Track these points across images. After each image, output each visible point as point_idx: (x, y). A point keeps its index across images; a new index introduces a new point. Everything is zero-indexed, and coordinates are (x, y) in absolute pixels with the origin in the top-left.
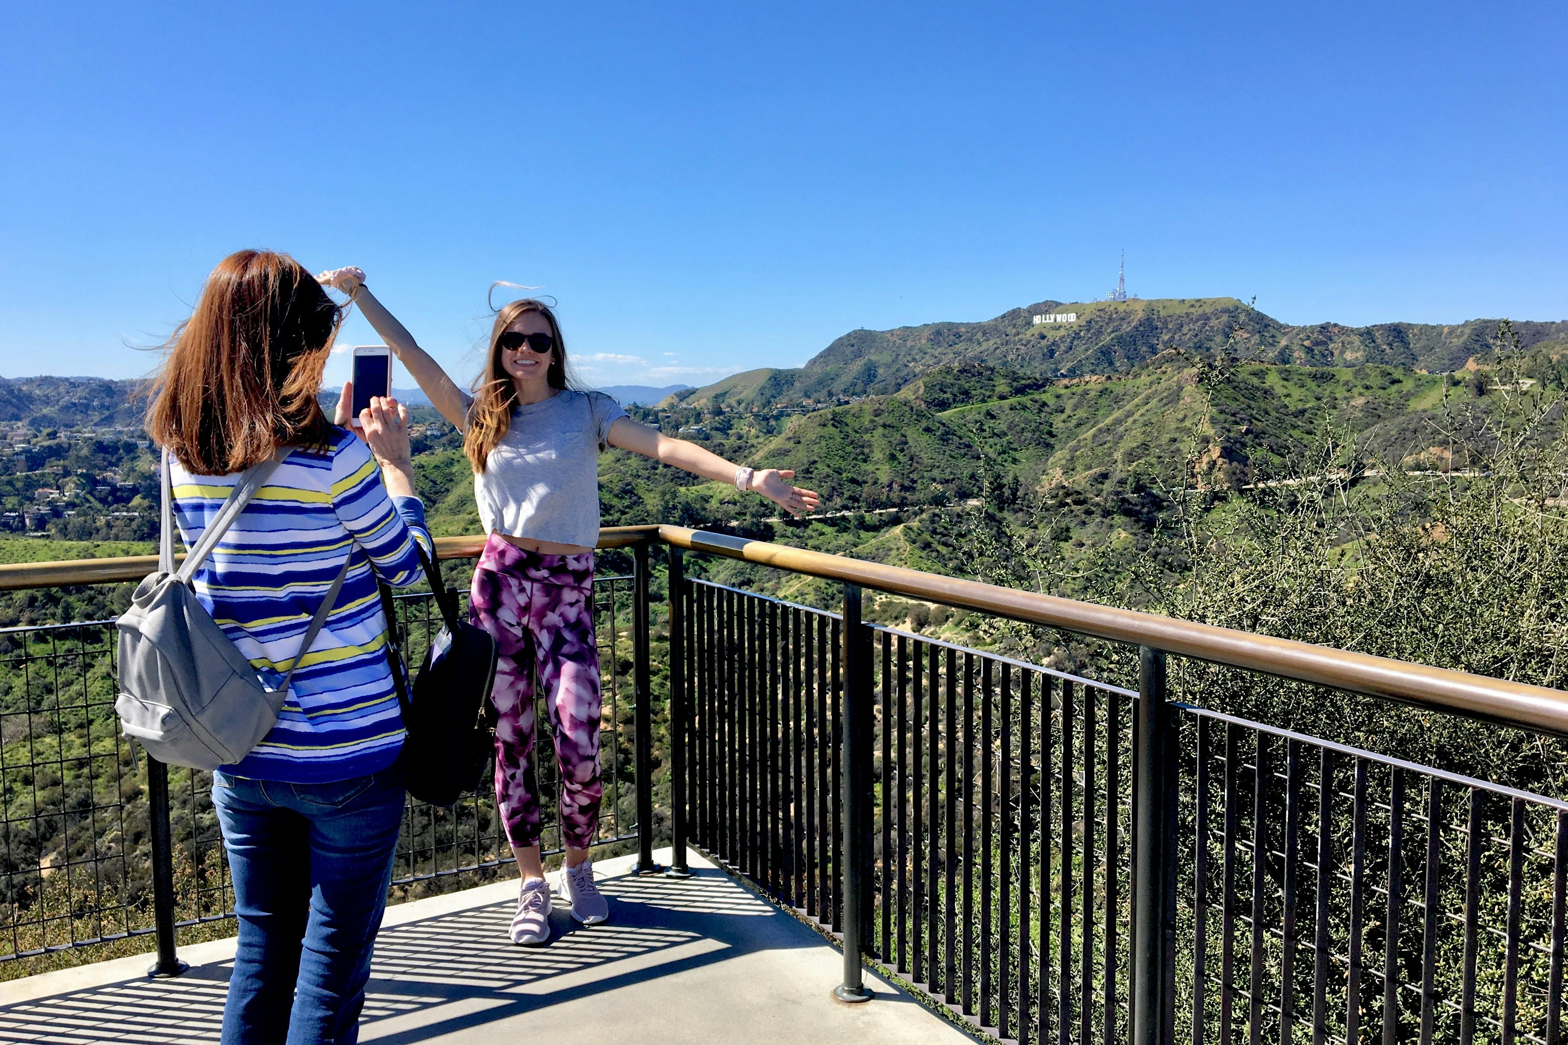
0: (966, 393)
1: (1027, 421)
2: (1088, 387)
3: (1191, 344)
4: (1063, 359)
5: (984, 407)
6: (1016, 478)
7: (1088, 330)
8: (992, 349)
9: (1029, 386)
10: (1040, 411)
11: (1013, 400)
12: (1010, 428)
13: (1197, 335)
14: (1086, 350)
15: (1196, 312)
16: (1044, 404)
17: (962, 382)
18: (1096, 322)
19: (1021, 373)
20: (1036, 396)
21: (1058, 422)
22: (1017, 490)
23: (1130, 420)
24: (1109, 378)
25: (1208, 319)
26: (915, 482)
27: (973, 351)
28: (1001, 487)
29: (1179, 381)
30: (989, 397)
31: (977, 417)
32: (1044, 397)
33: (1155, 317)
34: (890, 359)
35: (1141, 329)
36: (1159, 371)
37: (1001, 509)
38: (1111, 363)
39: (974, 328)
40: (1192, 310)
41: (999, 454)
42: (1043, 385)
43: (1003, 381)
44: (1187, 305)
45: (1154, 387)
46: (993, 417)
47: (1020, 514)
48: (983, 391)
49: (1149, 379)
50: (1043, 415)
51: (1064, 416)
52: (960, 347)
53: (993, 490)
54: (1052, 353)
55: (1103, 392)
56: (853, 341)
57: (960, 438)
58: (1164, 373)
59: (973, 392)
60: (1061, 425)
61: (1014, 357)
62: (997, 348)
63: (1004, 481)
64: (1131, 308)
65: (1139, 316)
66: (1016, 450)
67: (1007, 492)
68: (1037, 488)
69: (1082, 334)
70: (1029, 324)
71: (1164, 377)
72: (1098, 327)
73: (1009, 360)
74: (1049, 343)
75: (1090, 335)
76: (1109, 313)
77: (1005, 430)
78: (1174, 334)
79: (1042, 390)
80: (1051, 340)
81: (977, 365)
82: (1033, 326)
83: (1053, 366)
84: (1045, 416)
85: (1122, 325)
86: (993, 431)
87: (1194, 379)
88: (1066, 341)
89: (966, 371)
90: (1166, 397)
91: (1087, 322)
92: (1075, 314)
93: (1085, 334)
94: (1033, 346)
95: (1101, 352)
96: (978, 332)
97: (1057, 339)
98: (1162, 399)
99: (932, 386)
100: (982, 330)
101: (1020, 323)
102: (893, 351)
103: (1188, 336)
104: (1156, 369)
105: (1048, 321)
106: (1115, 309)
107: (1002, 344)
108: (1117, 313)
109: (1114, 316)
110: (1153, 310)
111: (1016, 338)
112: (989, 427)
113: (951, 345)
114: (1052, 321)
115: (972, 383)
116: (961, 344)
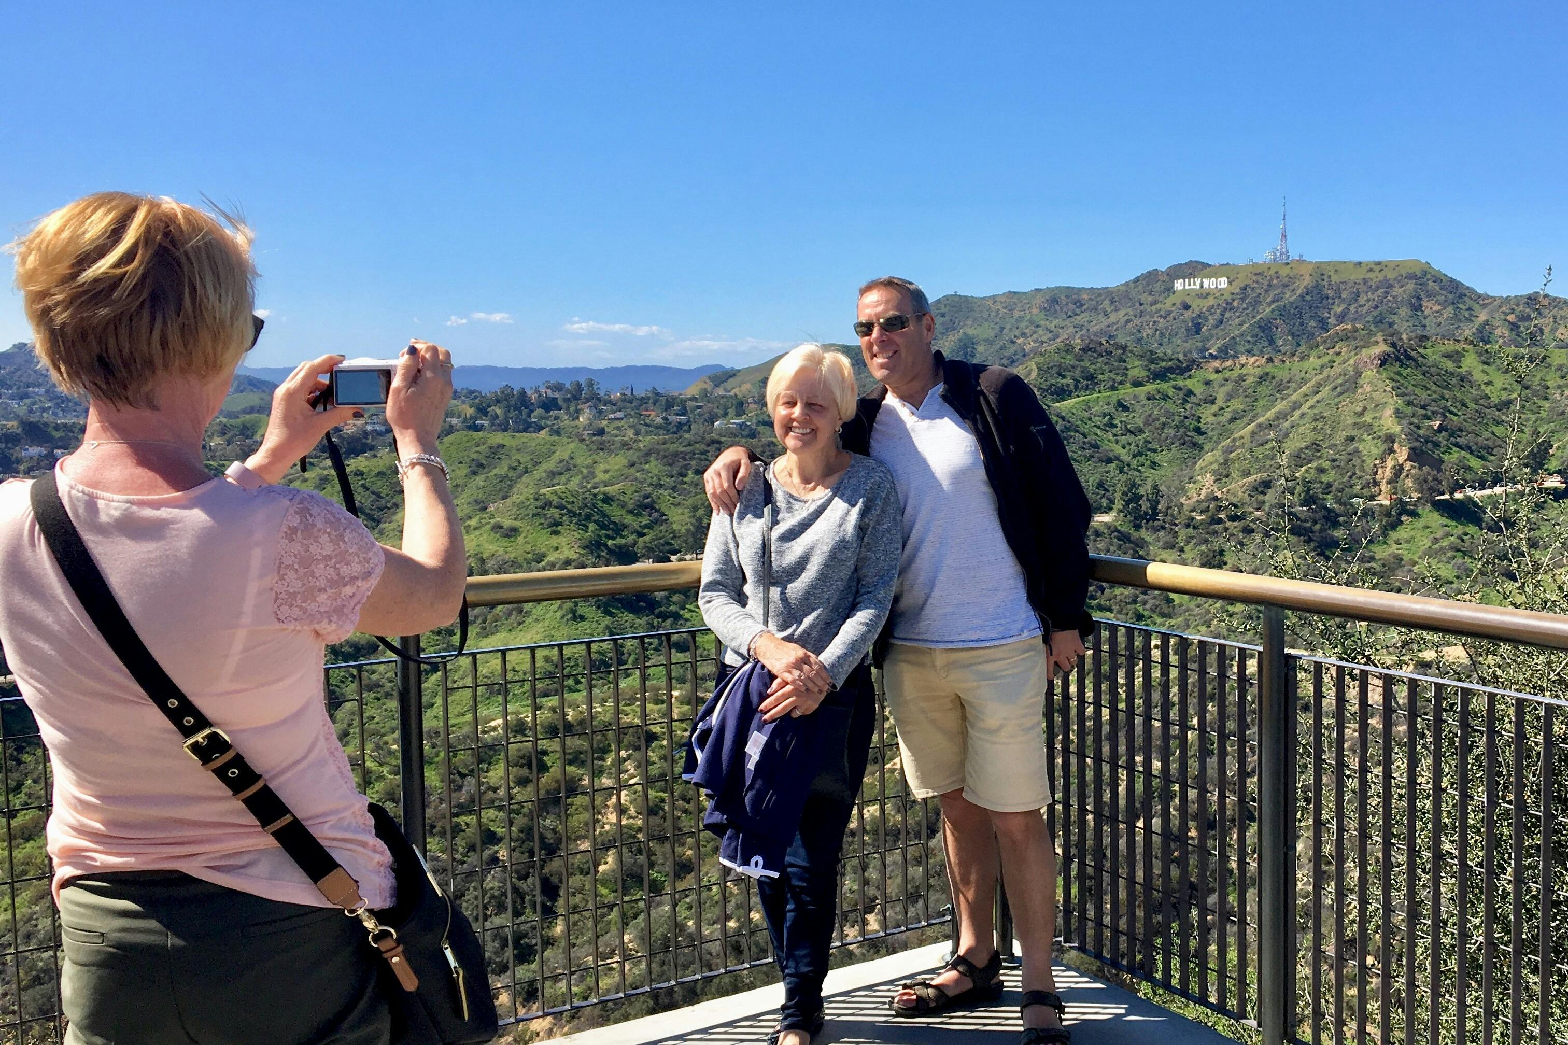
0: (1091, 378)
1: (1169, 415)
2: (1244, 371)
3: (1369, 319)
4: (1212, 336)
5: (1115, 396)
6: (1155, 487)
7: (1243, 299)
8: (1123, 321)
9: (1170, 370)
10: (1185, 401)
11: (1150, 388)
12: (1146, 423)
13: (1376, 307)
14: (1241, 325)
15: (1376, 277)
16: (1190, 393)
17: (1086, 363)
18: (1253, 289)
19: (1160, 352)
20: (1180, 383)
21: (1207, 415)
22: (1158, 503)
23: (1297, 413)
24: (1270, 360)
25: (1390, 286)
27: (1098, 324)
28: (1137, 498)
29: (1356, 365)
30: (1121, 383)
31: (1106, 409)
32: (1189, 383)
33: (1325, 283)
34: (992, 334)
35: (1308, 298)
36: (1331, 352)
37: (1138, 527)
38: (1272, 342)
39: (1100, 295)
40: (1371, 275)
41: (1134, 456)
42: (1189, 369)
43: (1137, 363)
44: (1364, 268)
45: (1326, 372)
46: (1126, 409)
47: (1162, 533)
48: (1112, 375)
49: (1319, 362)
50: (1188, 406)
51: (1215, 408)
52: (1082, 318)
53: (1128, 503)
54: (1198, 328)
55: (1263, 378)
56: (943, 310)
57: (1085, 436)
58: (1338, 354)
59: (1100, 377)
60: (1211, 419)
61: (1149, 331)
62: (1128, 321)
63: (1142, 491)
64: (1295, 272)
65: (1306, 283)
66: (1155, 451)
67: (1145, 505)
68: (1183, 500)
69: (1235, 304)
70: (1170, 290)
71: (1338, 360)
72: (1255, 295)
73: (1145, 335)
74: (1194, 315)
75: (1245, 306)
76: (1268, 278)
77: (1142, 425)
78: (1350, 305)
79: (1187, 375)
80: (1197, 311)
81: (1104, 342)
82: (1174, 293)
83: (1200, 344)
84: (1192, 408)
85: (1285, 293)
86: (1126, 426)
87: (1375, 362)
88: (1215, 313)
89: (1090, 350)
90: (1341, 385)
91: (1241, 289)
92: (1226, 279)
93: (1239, 304)
94: (1175, 319)
95: (1260, 327)
96: (1105, 299)
97: (1204, 310)
98: (1336, 387)
99: (1048, 368)
100: (1110, 298)
101: (1158, 289)
102: (996, 324)
103: (1366, 308)
104: (1328, 349)
105: (1192, 287)
106: (1277, 272)
107: (1135, 316)
108: (1278, 278)
109: (1275, 281)
110: (1323, 275)
111: (1153, 308)
112: (1121, 422)
113: (1070, 316)
114: (1198, 287)
115: (1098, 365)
116: (1083, 315)
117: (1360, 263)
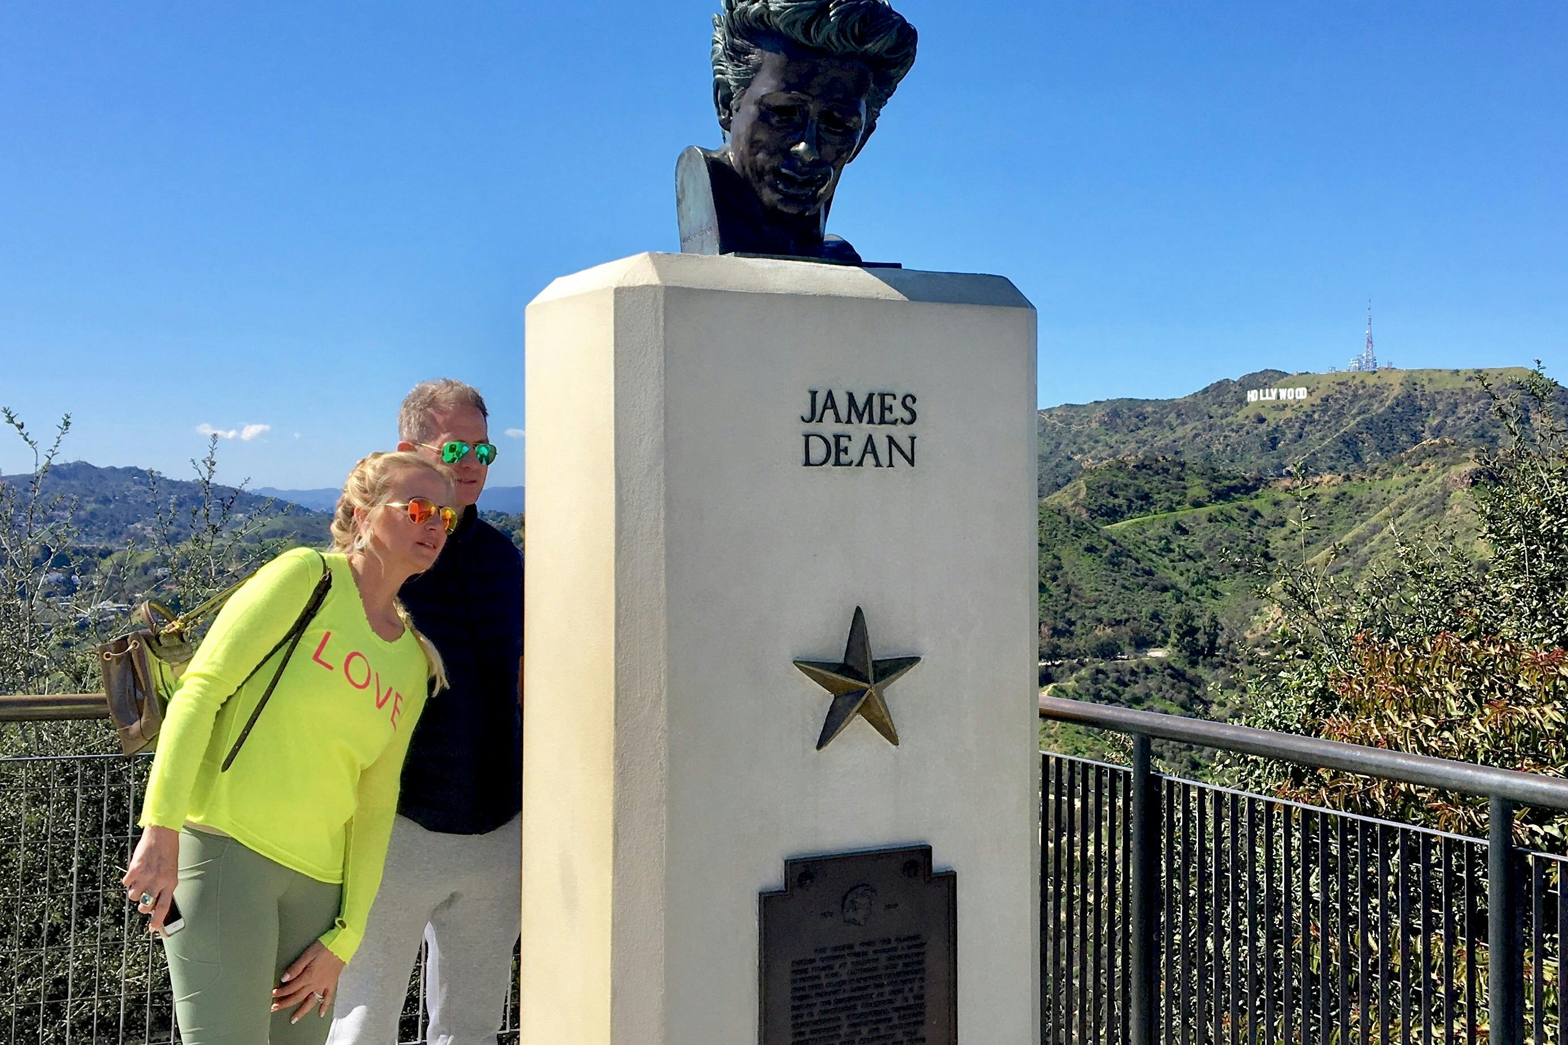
0: (1146, 497)
1: (1233, 539)
2: (1317, 491)
4: (1290, 452)
5: (1172, 517)
6: (1213, 619)
7: (1324, 412)
8: (1191, 435)
9: (1234, 489)
10: (1251, 524)
11: (1212, 508)
12: (1209, 548)
13: (1477, 419)
14: (1322, 439)
15: (1475, 387)
16: (1257, 514)
17: (1141, 482)
18: (1336, 400)
19: (1223, 470)
20: (1245, 504)
21: (1276, 538)
22: (1216, 635)
23: (1377, 538)
24: (1348, 478)
25: (1493, 397)
26: (1073, 623)
27: (1163, 439)
28: (1193, 631)
29: (1444, 484)
30: (1179, 503)
31: (1162, 532)
32: (1256, 504)
33: (1417, 393)
34: (1048, 450)
35: (1399, 410)
36: (1417, 469)
37: (1194, 664)
38: (1357, 458)
39: (1165, 407)
40: (1470, 384)
41: (1194, 584)
42: (1255, 488)
43: (1198, 481)
44: (1462, 377)
45: (1410, 491)
46: (1184, 532)
47: (1221, 671)
48: (1169, 494)
49: (1404, 480)
50: (1255, 529)
51: (1285, 531)
52: (1144, 433)
53: (1183, 636)
54: (1274, 442)
55: (1338, 498)
57: (1138, 561)
58: (1425, 471)
59: (1156, 497)
60: (1281, 543)
61: (1221, 447)
62: (1196, 436)
63: (1198, 623)
64: (1383, 381)
65: (1396, 393)
66: (1217, 578)
67: (1202, 639)
68: (1247, 634)
69: (1316, 416)
70: (1242, 401)
71: (1425, 478)
72: (1338, 407)
73: (1214, 451)
74: (1270, 429)
75: (1327, 418)
76: (1353, 388)
77: (1202, 550)
78: (1446, 417)
79: (1253, 494)
80: (1273, 425)
81: (1160, 459)
82: (1247, 404)
83: (1276, 461)
84: (1259, 532)
85: (1372, 405)
86: (1184, 551)
87: (1466, 481)
88: (1294, 426)
89: (1145, 467)
90: (1427, 506)
91: (1322, 400)
92: (1305, 389)
93: (1320, 416)
94: (1248, 433)
95: (1344, 442)
96: (1170, 412)
97: (1281, 423)
98: (1422, 509)
99: (1099, 487)
100: (1176, 410)
101: (1229, 400)
102: (1052, 439)
103: (1466, 420)
104: (1413, 466)
105: (1267, 398)
106: (1362, 382)
107: (1204, 430)
108: (1364, 387)
109: (1360, 392)
110: (1415, 384)
111: (1224, 421)
112: (1179, 546)
113: (1132, 431)
114: (1274, 397)
115: (1155, 484)
116: (1146, 429)
117: (1457, 371)
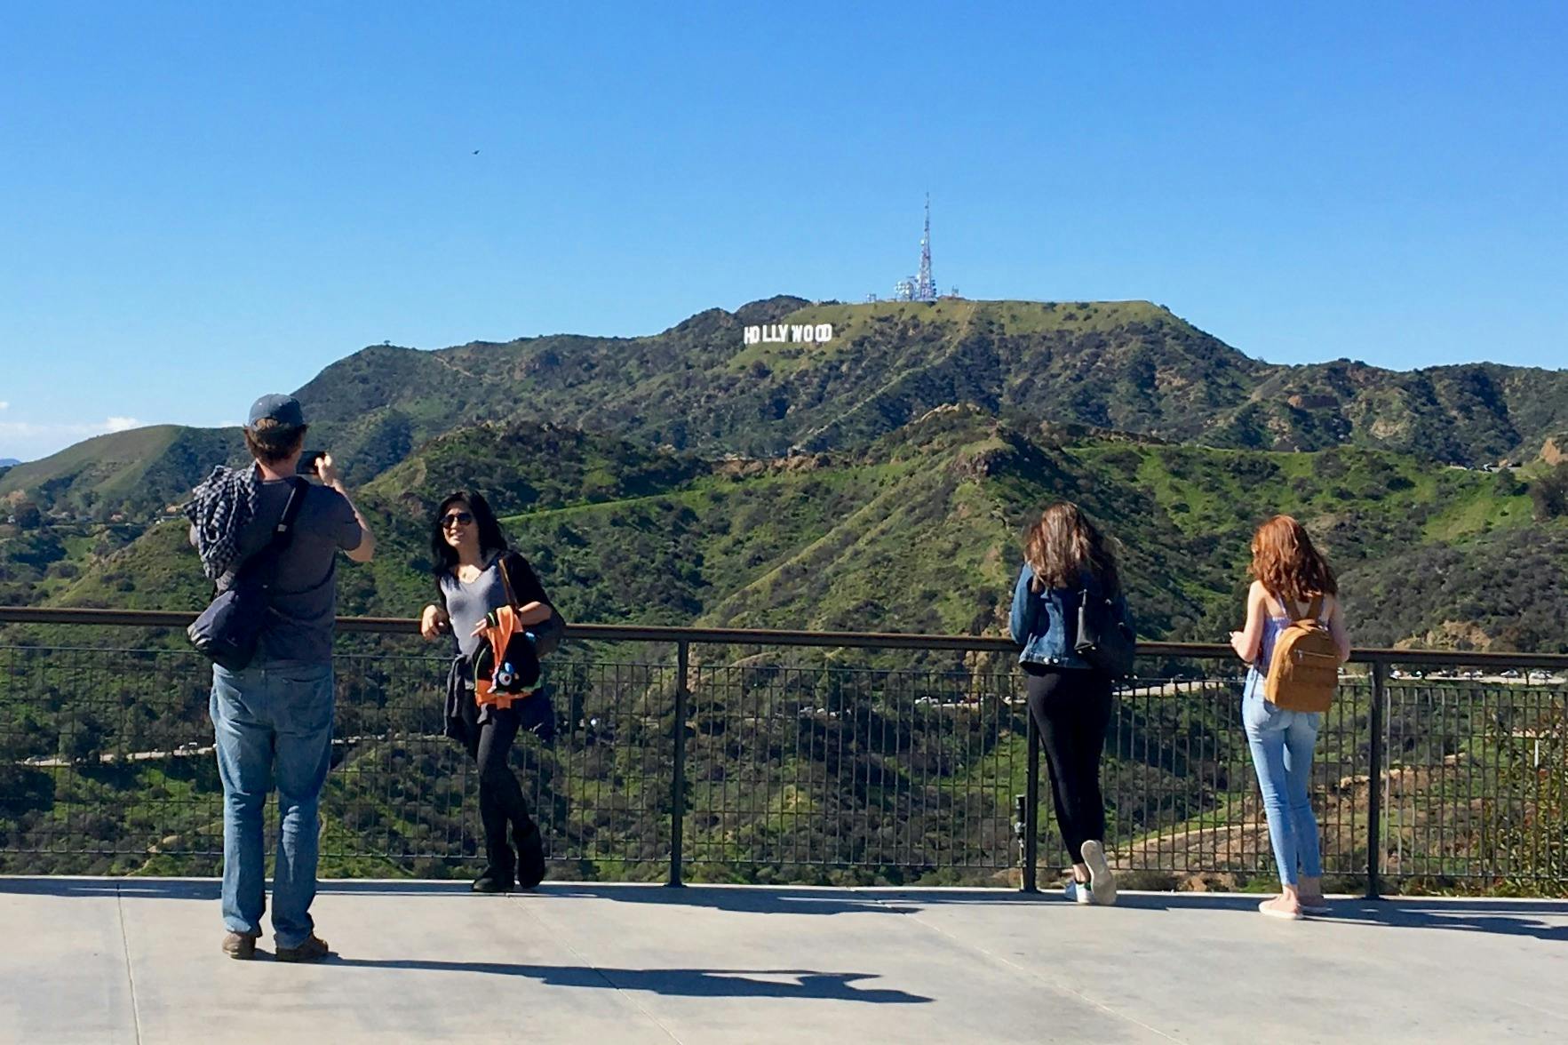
3: (1064, 398)
4: (803, 422)
7: (857, 361)
8: (656, 395)
9: (656, 475)
13: (1079, 378)
14: (850, 404)
15: (1078, 328)
18: (874, 345)
20: (671, 497)
25: (1102, 345)
27: (617, 398)
32: (687, 499)
33: (994, 337)
35: (966, 361)
39: (623, 350)
40: (1070, 325)
42: (688, 474)
44: (1060, 314)
52: (590, 389)
54: (780, 408)
56: (365, 371)
61: (700, 414)
62: (667, 394)
64: (945, 317)
65: (962, 335)
69: (844, 368)
70: (737, 343)
72: (877, 354)
74: (775, 387)
75: (859, 372)
76: (901, 326)
78: (1035, 374)
79: (684, 483)
80: (780, 380)
82: (743, 348)
83: (780, 435)
85: (926, 353)
88: (810, 383)
91: (854, 344)
93: (850, 368)
94: (742, 392)
95: (882, 408)
96: (630, 358)
97: (792, 378)
100: (638, 355)
101: (717, 341)
102: (453, 395)
103: (1062, 379)
106: (914, 318)
107: (678, 386)
108: (916, 326)
109: (911, 333)
110: (990, 323)
111: (708, 373)
113: (571, 385)
116: (592, 383)
117: (1053, 305)
